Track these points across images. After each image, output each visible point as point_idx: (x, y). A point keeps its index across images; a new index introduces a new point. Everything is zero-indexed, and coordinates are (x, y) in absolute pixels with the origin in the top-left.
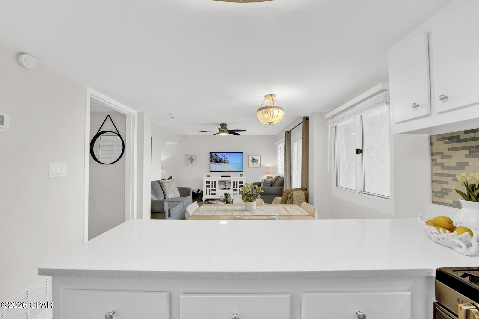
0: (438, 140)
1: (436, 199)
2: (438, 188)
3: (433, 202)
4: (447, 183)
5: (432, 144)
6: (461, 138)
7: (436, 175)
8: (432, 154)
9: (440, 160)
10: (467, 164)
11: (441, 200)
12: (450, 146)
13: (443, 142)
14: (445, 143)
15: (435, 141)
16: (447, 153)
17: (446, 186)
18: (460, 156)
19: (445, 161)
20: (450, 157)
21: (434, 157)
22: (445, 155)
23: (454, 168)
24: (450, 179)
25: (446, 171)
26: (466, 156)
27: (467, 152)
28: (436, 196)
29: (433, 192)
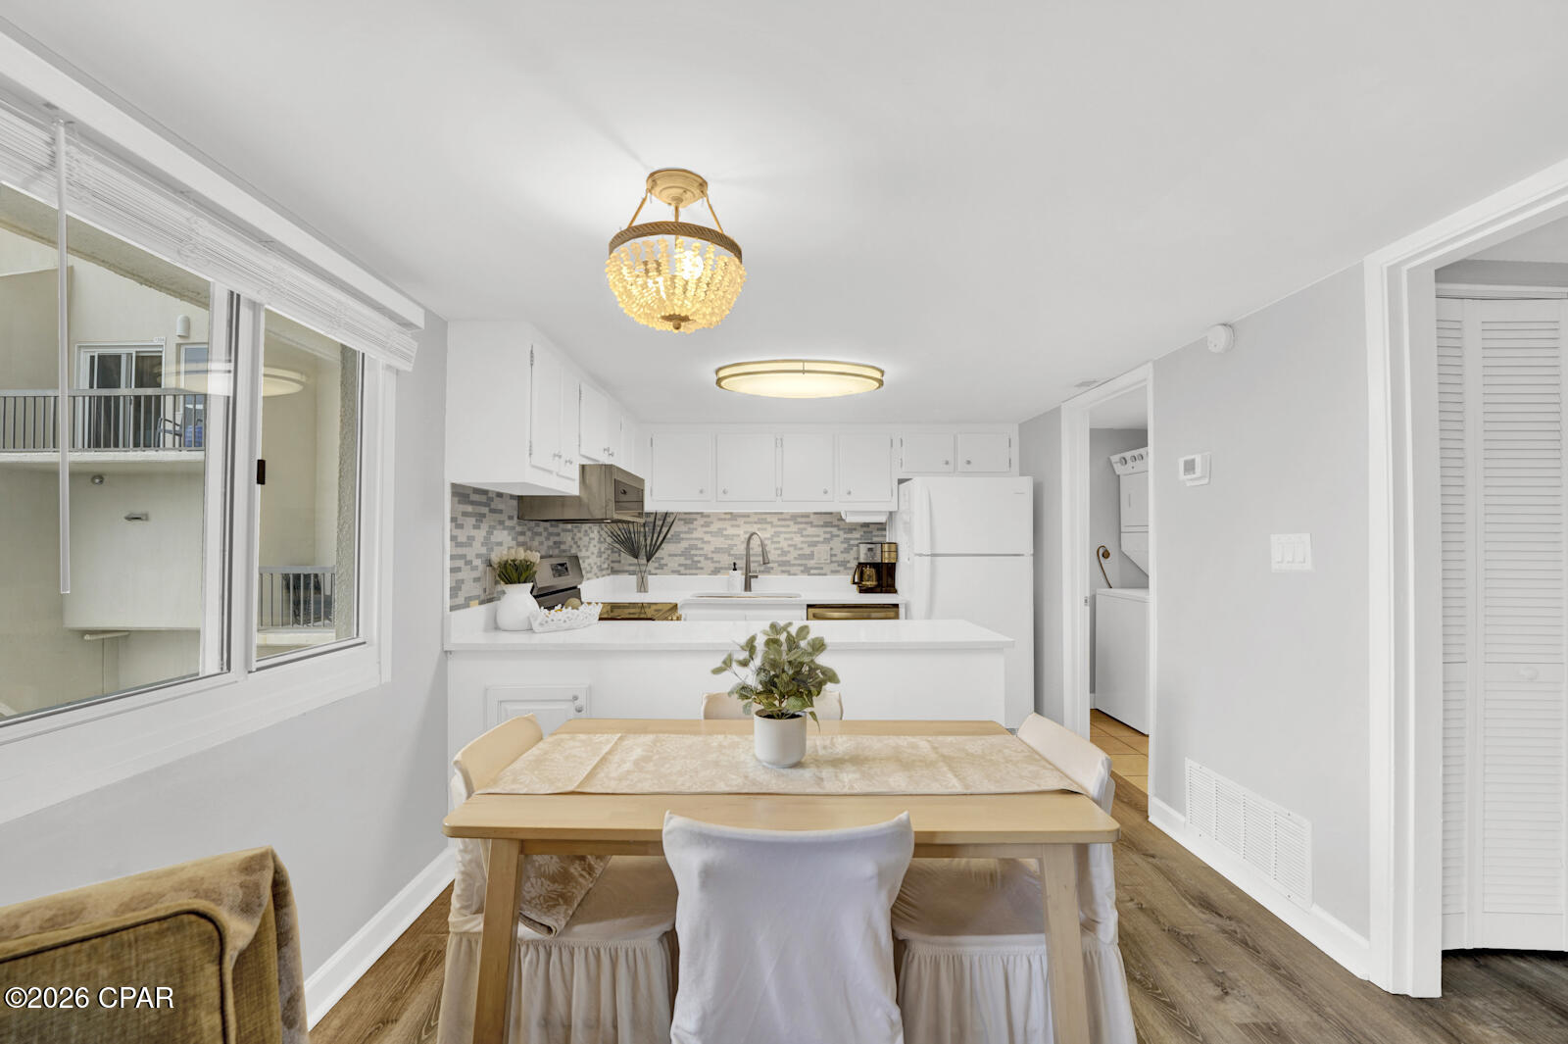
0: (457, 495)
1: (453, 602)
2: (455, 580)
3: (451, 608)
5: (452, 501)
7: (454, 557)
9: (457, 532)
15: (455, 495)
17: (459, 575)
19: (461, 533)
22: (461, 523)
25: (460, 550)
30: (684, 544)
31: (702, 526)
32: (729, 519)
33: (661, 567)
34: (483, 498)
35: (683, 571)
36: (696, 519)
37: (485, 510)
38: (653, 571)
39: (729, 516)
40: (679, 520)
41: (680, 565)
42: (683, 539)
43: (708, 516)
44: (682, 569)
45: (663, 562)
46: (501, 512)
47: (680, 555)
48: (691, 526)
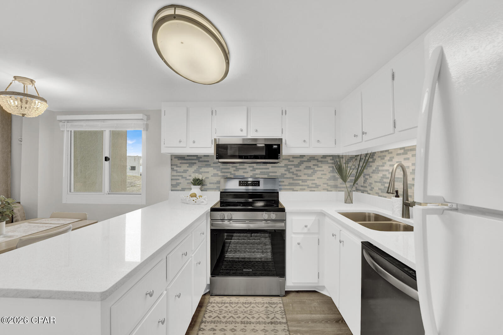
0: (175, 158)
1: (174, 189)
2: (174, 182)
3: (172, 190)
4: (179, 179)
5: (172, 160)
6: (186, 158)
7: (173, 176)
8: (172, 165)
9: (175, 168)
10: (188, 170)
11: (176, 189)
12: (181, 161)
13: (177, 159)
14: (178, 160)
15: (173, 158)
16: (179, 165)
17: (178, 181)
18: (185, 167)
19: (178, 169)
20: (180, 167)
21: (173, 167)
22: (178, 166)
23: (182, 172)
24: (180, 178)
25: (179, 174)
26: (188, 167)
27: (188, 165)
28: (173, 187)
29: (172, 185)
30: (380, 175)
31: (389, 161)
32: (403, 154)
33: (371, 190)
34: (195, 158)
35: (381, 194)
36: (385, 156)
37: (197, 161)
38: (369, 192)
39: (402, 151)
40: (379, 157)
41: (379, 189)
42: (380, 171)
43: (391, 153)
44: (380, 192)
45: (372, 186)
46: (208, 161)
47: (379, 182)
48: (383, 161)
